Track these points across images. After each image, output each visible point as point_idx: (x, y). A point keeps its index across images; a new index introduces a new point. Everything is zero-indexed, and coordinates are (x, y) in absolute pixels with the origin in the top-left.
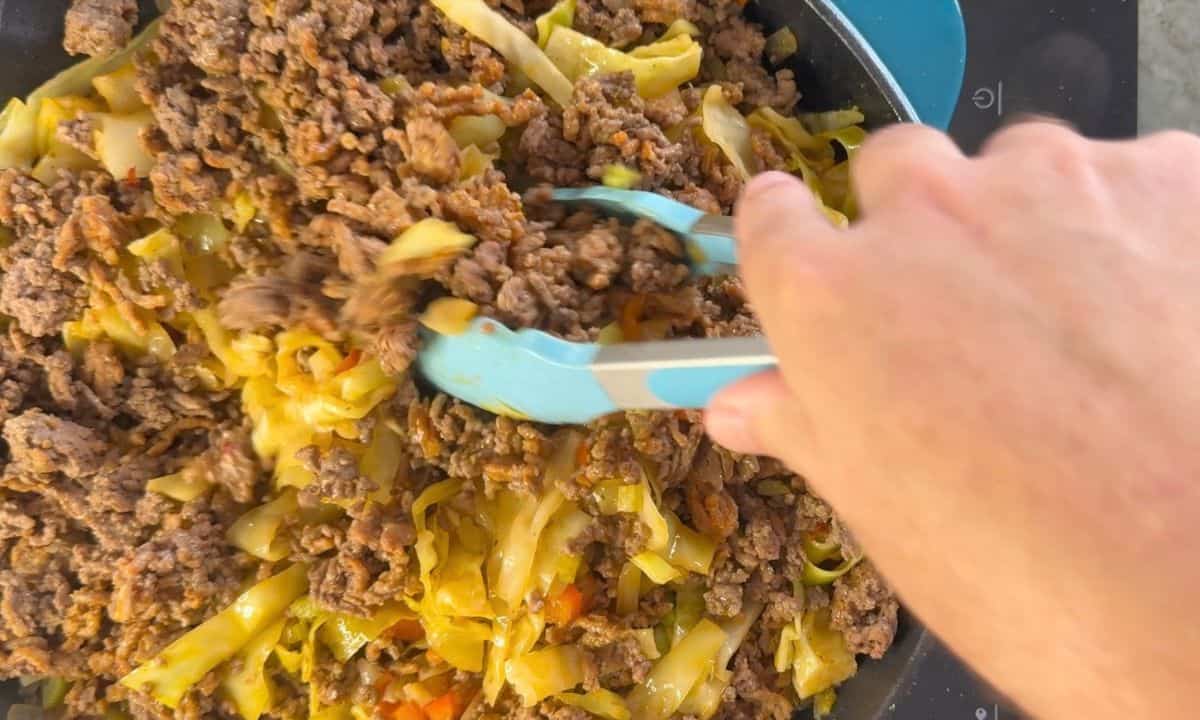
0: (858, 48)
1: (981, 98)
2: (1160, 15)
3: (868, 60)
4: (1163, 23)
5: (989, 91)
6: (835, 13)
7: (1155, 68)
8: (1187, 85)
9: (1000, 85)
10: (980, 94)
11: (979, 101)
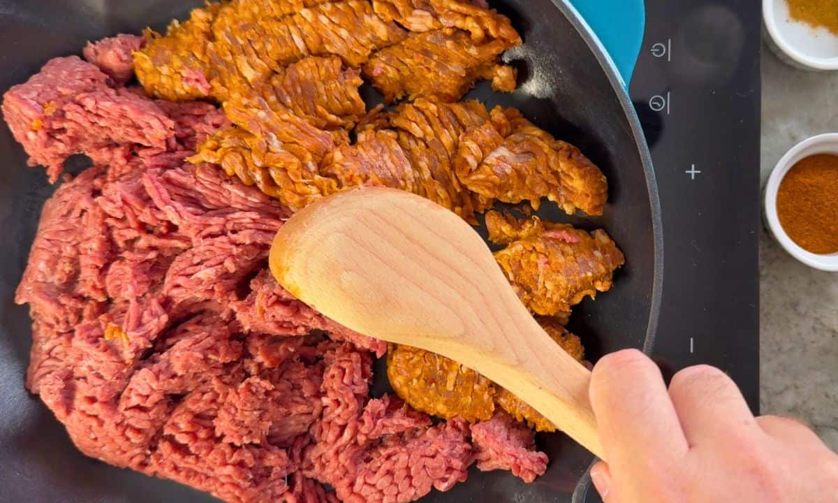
1: (657, 50)
5: (664, 46)
9: (669, 41)
10: (655, 48)
11: (655, 52)
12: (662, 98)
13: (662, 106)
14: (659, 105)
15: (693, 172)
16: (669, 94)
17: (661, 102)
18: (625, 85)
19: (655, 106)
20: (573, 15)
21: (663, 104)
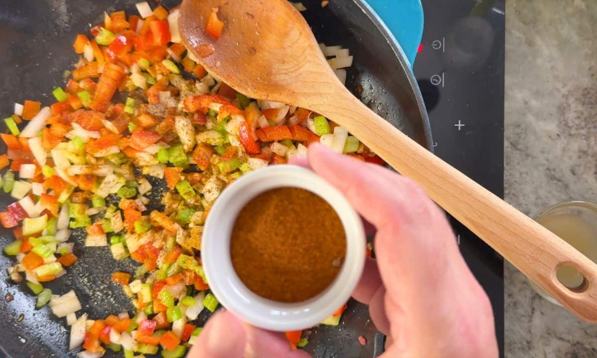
0: (376, 21)
1: (436, 45)
2: (515, 8)
3: (380, 25)
4: (516, 11)
5: (440, 42)
6: (365, 5)
7: (513, 31)
8: (526, 39)
9: (444, 39)
10: (434, 43)
11: (434, 46)
12: (439, 77)
13: (438, 82)
14: (437, 81)
15: (459, 125)
16: (443, 74)
17: (438, 79)
18: (410, 65)
19: (435, 82)
20: (376, 20)
21: (440, 81)
